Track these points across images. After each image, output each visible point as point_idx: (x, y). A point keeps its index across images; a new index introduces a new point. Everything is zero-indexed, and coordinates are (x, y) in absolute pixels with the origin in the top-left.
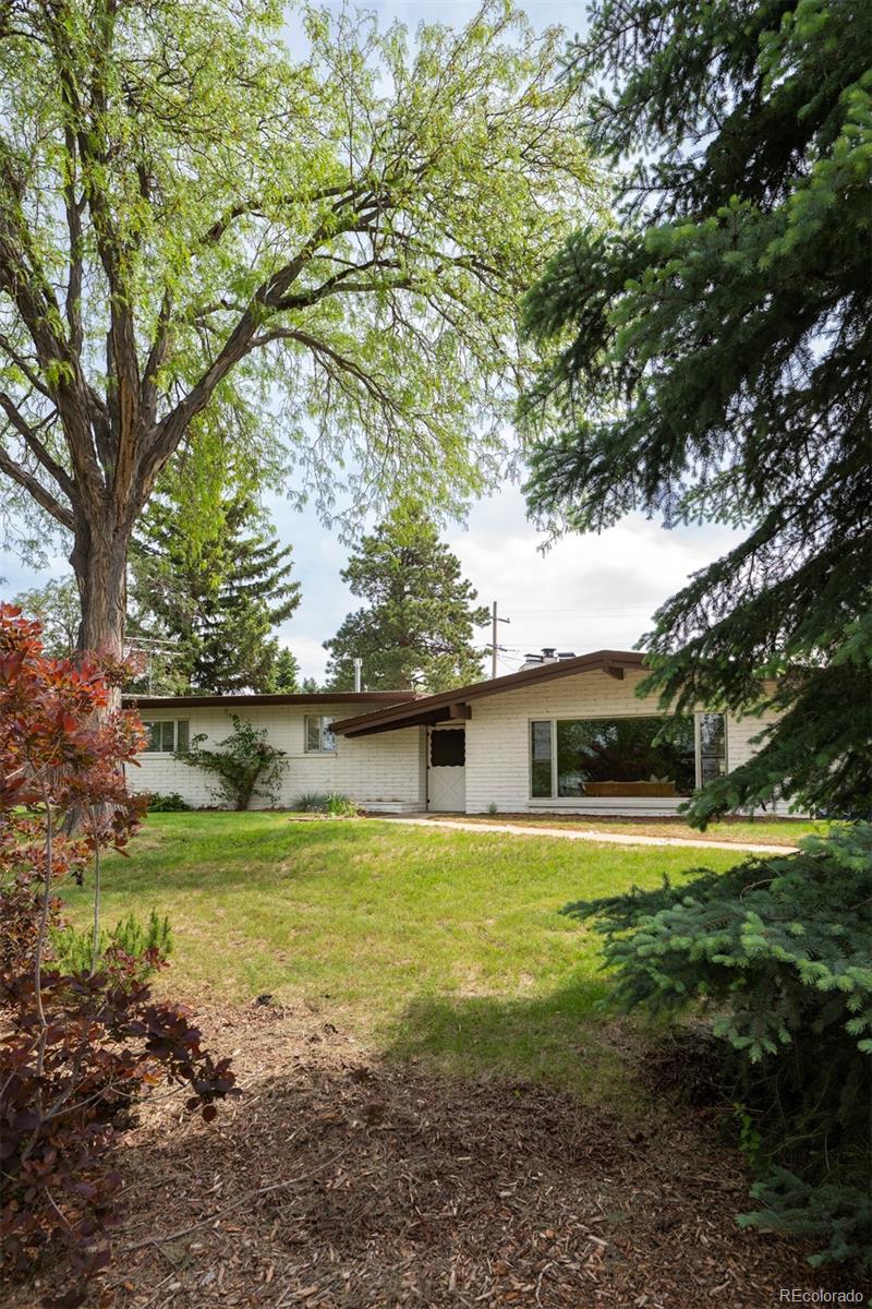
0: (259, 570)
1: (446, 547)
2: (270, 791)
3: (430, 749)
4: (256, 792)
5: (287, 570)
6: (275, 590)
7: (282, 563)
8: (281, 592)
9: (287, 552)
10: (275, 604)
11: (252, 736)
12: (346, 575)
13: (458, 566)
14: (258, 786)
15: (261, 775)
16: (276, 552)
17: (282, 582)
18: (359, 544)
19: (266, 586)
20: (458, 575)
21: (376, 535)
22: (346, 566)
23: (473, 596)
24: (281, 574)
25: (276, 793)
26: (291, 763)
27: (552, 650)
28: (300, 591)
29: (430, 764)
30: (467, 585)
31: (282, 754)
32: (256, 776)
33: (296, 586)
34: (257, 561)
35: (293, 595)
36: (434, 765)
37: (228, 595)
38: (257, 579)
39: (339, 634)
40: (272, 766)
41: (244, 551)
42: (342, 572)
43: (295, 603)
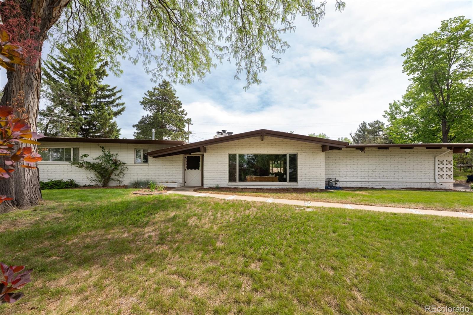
0: (109, 96)
1: (178, 98)
2: (119, 179)
3: (186, 163)
4: (113, 179)
5: (120, 97)
6: (115, 104)
7: (118, 95)
8: (117, 105)
9: (120, 91)
10: (115, 109)
11: (110, 156)
12: (142, 103)
13: (181, 104)
14: (113, 176)
15: (114, 172)
16: (115, 91)
17: (117, 102)
18: (147, 93)
19: (112, 102)
20: (181, 107)
21: (153, 91)
22: (142, 100)
23: (186, 115)
24: (117, 99)
25: (121, 179)
26: (129, 167)
27: (225, 131)
28: (125, 105)
29: (186, 169)
30: (183, 111)
31: (124, 164)
32: (112, 173)
33: (123, 104)
34: (107, 93)
35: (122, 107)
36: (188, 169)
37: (95, 104)
38: (107, 99)
39: (139, 123)
40: (120, 169)
41: (102, 89)
42: (140, 102)
43: (123, 109)
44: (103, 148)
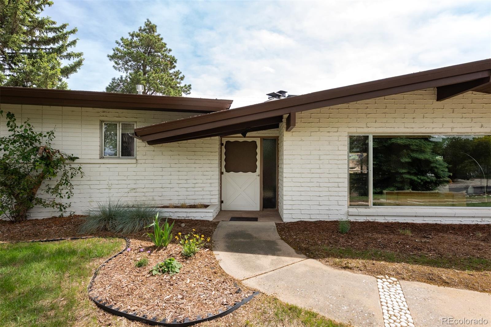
0: (54, 40)
1: (170, 50)
2: (58, 200)
3: (224, 157)
4: (40, 201)
5: (74, 43)
6: (65, 53)
7: (70, 38)
8: (69, 56)
9: (73, 32)
10: (65, 63)
11: (33, 139)
12: (112, 57)
13: (175, 62)
14: (41, 194)
15: (46, 182)
16: (65, 31)
17: (70, 50)
18: (120, 41)
19: (59, 51)
20: (174, 67)
21: (130, 38)
22: (112, 53)
23: (182, 79)
24: (69, 45)
25: (64, 201)
26: (85, 168)
28: (82, 57)
29: (224, 170)
30: (178, 73)
31: (73, 159)
32: (39, 183)
33: (79, 55)
34: (51, 35)
35: (76, 60)
36: (228, 171)
37: (29, 51)
38: (52, 45)
39: (107, 89)
40: (60, 173)
41: (41, 25)
42: (108, 56)
43: (79, 64)
44: (10, 116)
